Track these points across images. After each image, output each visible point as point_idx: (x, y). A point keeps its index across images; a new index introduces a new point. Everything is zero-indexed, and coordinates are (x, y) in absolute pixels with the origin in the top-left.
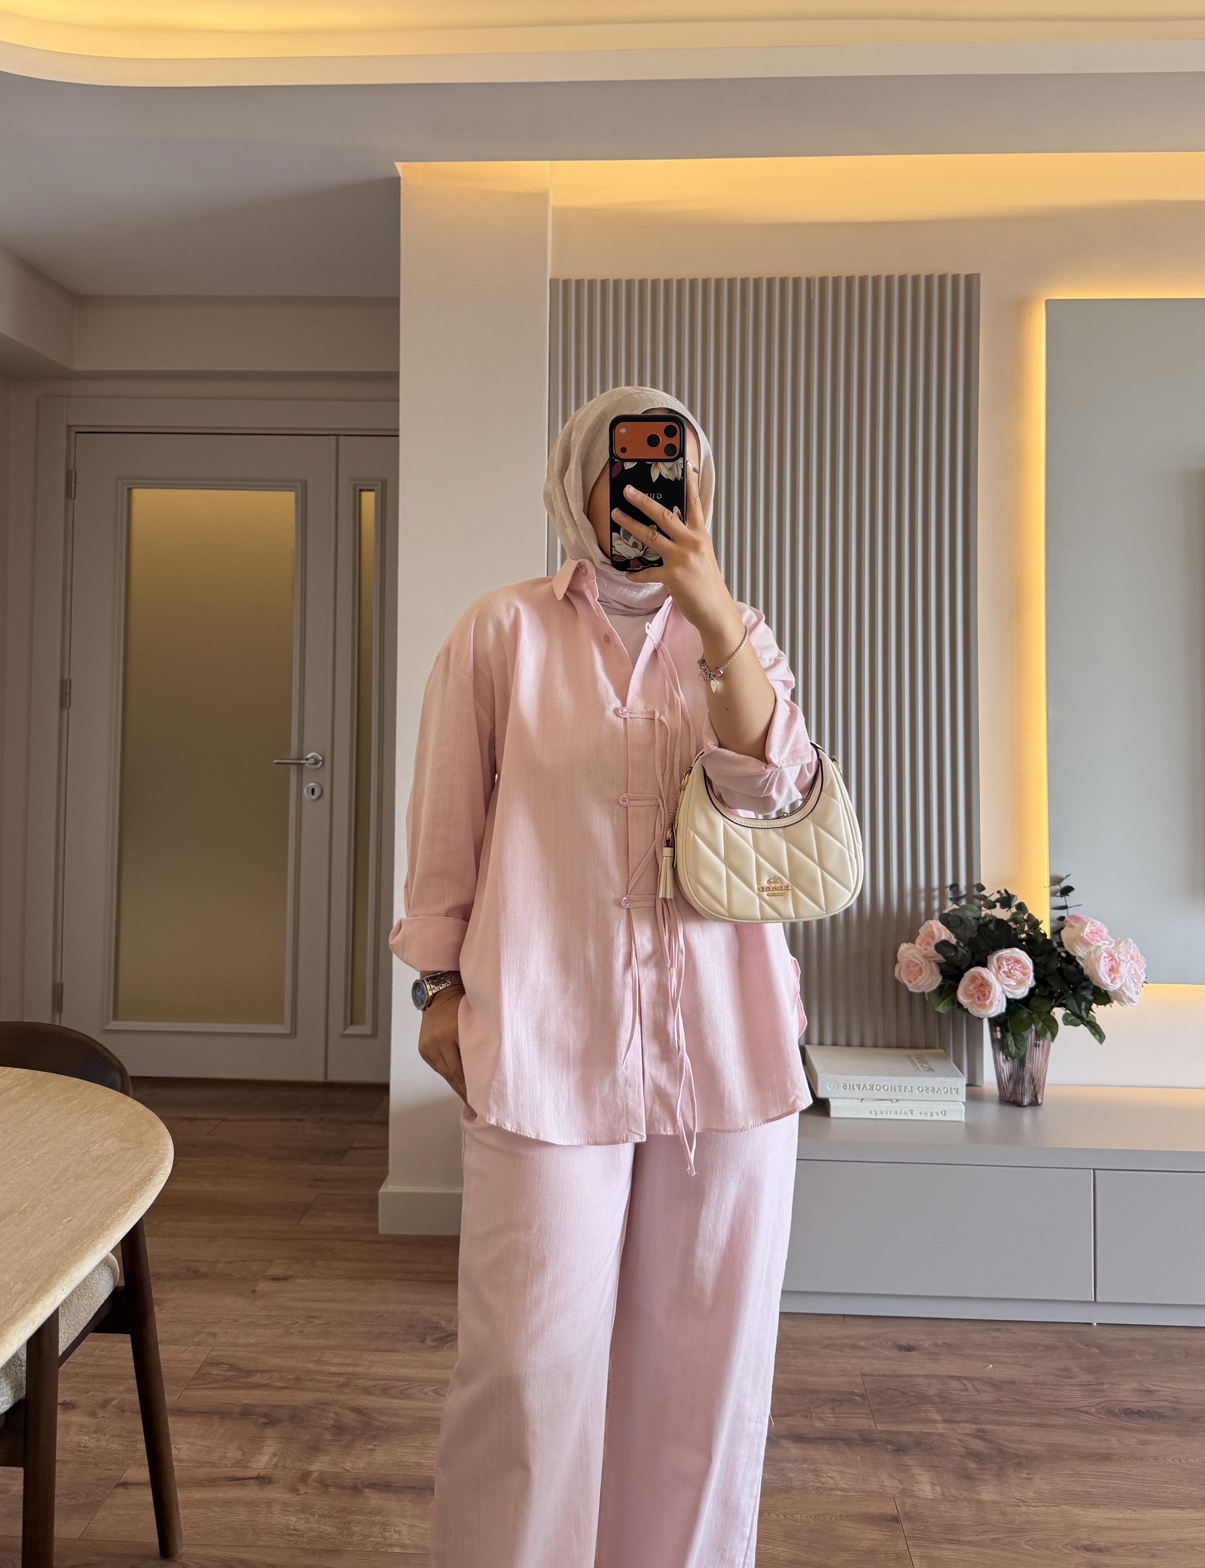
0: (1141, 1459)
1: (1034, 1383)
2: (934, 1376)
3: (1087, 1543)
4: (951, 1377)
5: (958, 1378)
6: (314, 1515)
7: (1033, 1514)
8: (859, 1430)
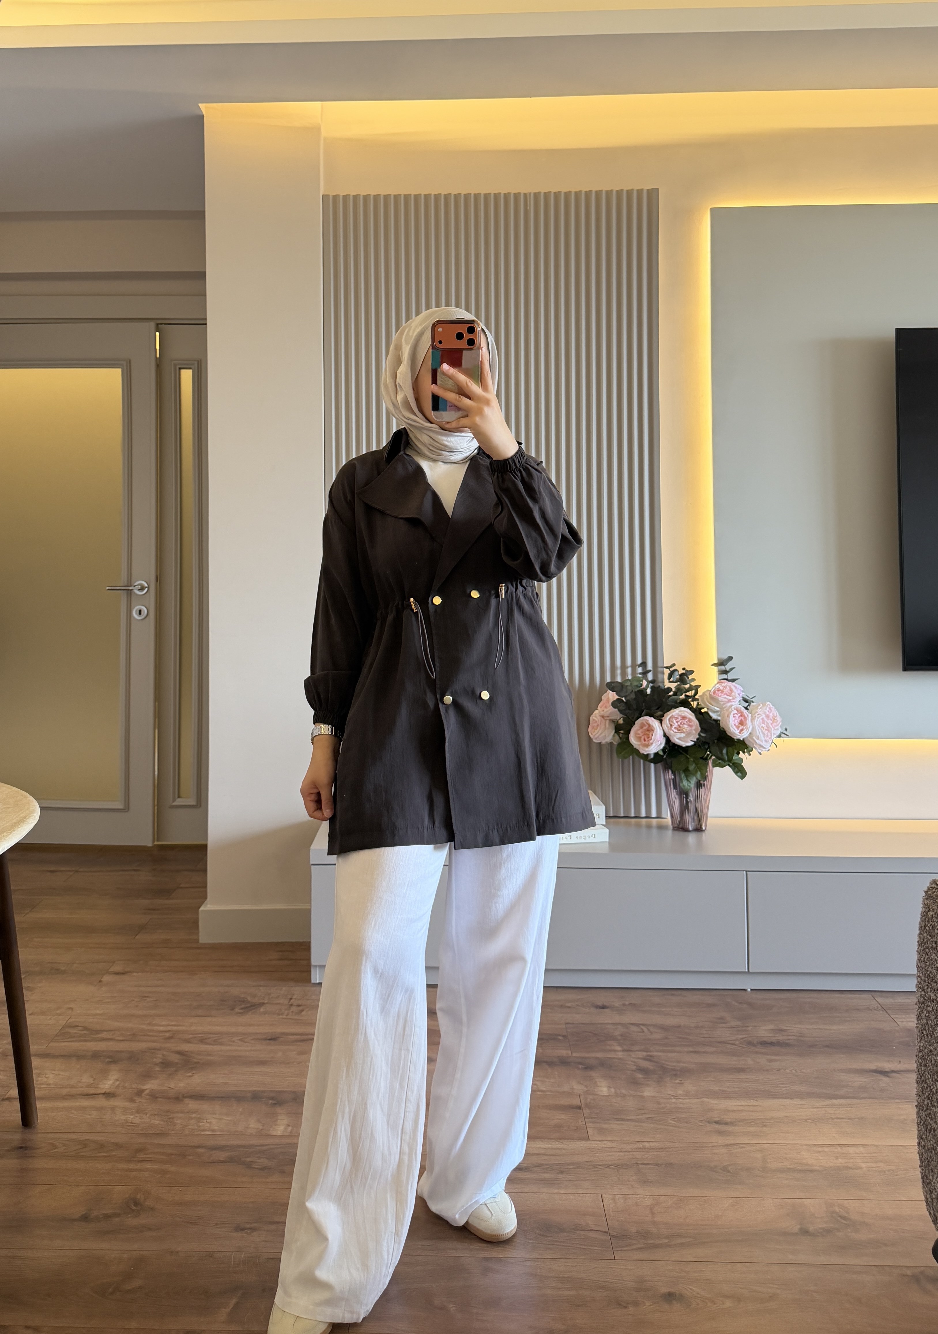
0: (767, 1070)
1: (694, 1027)
2: (620, 1024)
3: (718, 1119)
4: (632, 1024)
5: (638, 1025)
6: (146, 1114)
7: (680, 1103)
8: (559, 1057)
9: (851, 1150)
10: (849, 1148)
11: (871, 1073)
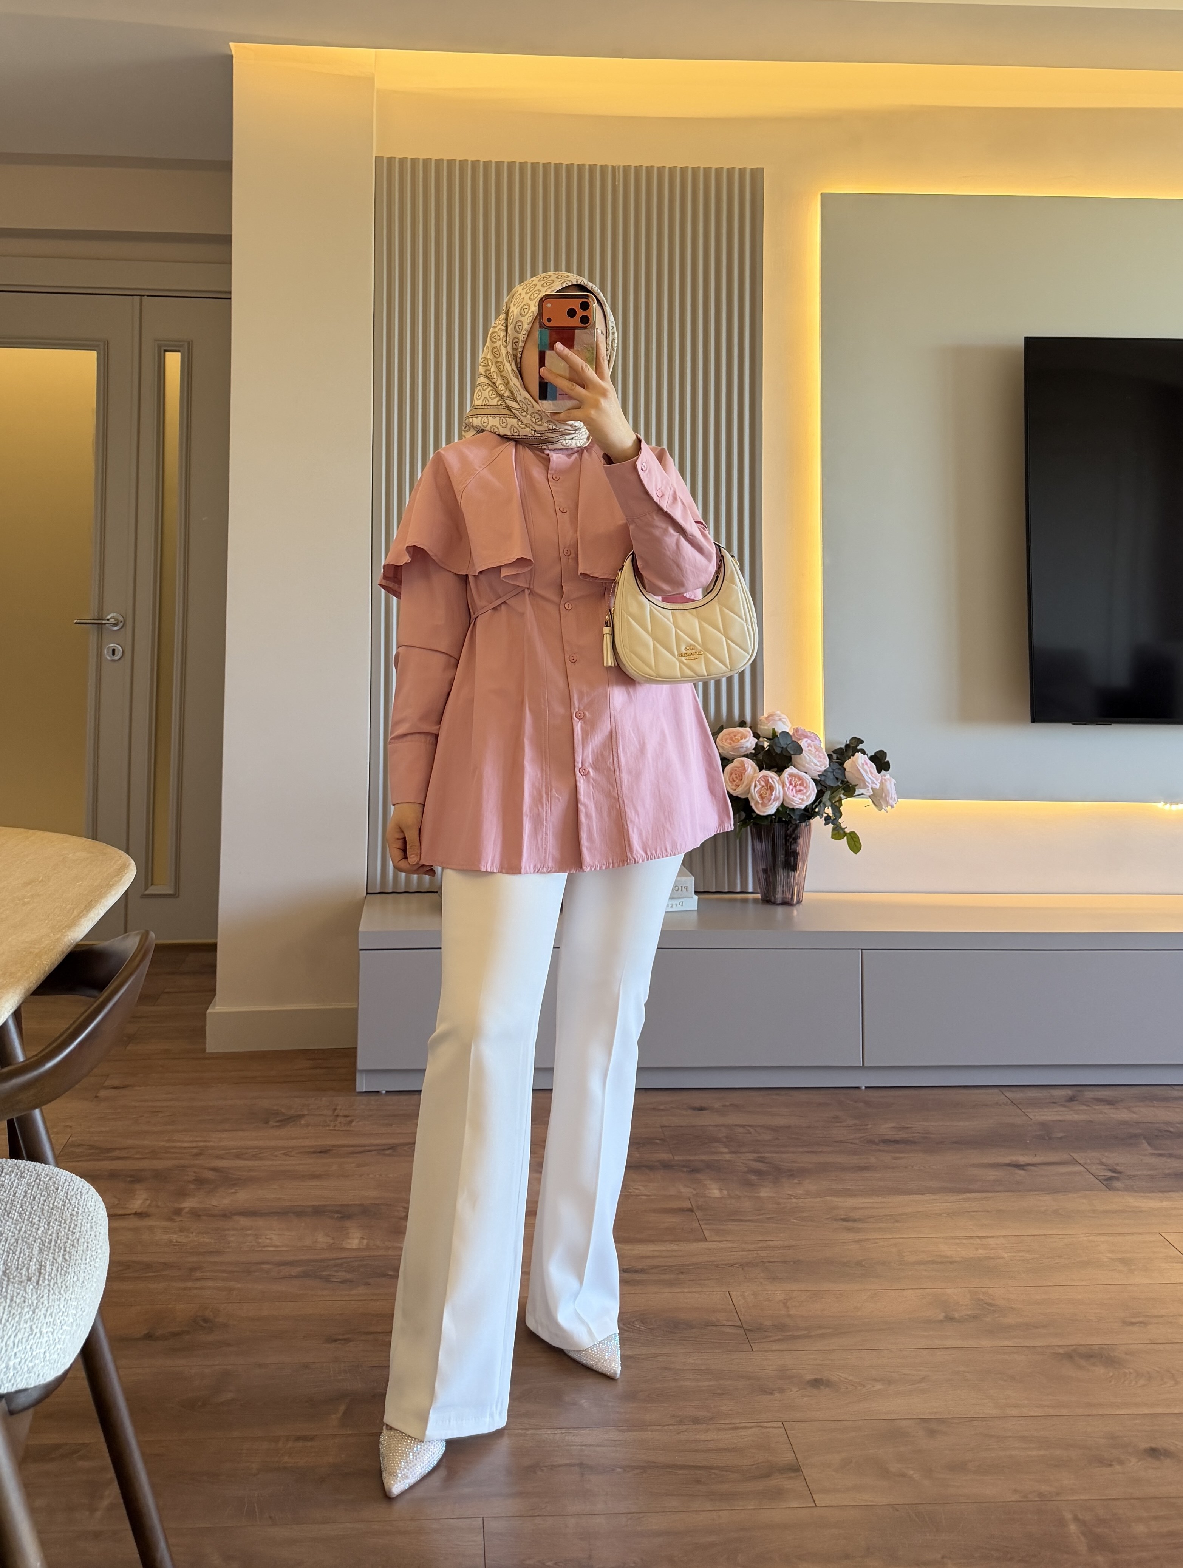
0: (893, 1168)
1: (806, 1127)
2: (723, 1125)
4: (736, 1125)
7: (801, 1203)
8: (660, 1160)
9: (991, 1241)
10: (989, 1239)
11: (1005, 1167)
